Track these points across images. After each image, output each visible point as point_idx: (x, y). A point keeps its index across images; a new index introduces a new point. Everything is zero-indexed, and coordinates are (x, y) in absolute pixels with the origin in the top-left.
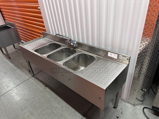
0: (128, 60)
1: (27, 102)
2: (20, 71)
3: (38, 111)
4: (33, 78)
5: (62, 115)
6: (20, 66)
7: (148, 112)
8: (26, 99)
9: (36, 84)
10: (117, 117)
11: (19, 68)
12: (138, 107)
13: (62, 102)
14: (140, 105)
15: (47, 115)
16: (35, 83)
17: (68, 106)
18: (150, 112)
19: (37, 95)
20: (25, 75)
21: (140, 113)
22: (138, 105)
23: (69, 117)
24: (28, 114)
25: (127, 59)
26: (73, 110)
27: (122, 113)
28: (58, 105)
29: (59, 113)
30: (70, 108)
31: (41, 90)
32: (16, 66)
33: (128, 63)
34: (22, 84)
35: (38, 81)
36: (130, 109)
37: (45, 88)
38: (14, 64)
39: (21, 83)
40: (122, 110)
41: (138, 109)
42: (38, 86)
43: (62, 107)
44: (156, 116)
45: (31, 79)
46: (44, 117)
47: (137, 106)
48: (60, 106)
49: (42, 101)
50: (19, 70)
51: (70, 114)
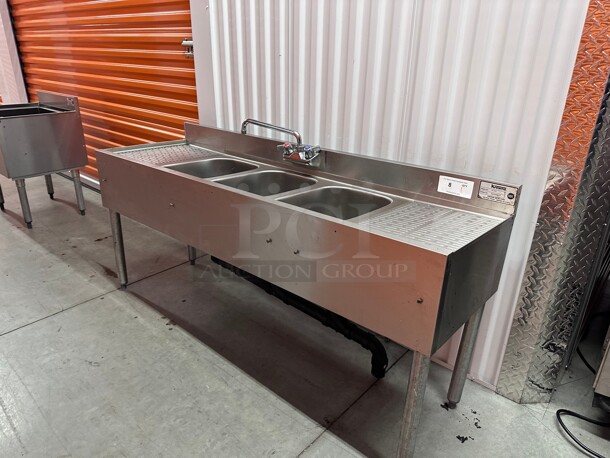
0: (514, 200)
1: (93, 368)
2: (71, 269)
3: (139, 400)
4: (121, 293)
5: (237, 419)
6: (69, 252)
7: (577, 428)
8: (90, 359)
9: (134, 314)
10: (459, 437)
11: (63, 257)
12: (538, 409)
13: (238, 377)
14: (546, 405)
15: (178, 417)
16: (130, 311)
17: (263, 390)
18: (583, 428)
19: (136, 349)
20: (90, 281)
21: (547, 431)
22: (535, 403)
23: (269, 430)
24: (93, 409)
25: (511, 196)
26: (284, 406)
27: (476, 424)
28: (223, 387)
29: (226, 412)
30: (273, 397)
31: (155, 333)
32: (52, 252)
33: (510, 210)
34: (74, 309)
35: (140, 305)
36: (505, 415)
37: (171, 329)
38: (44, 247)
39: (70, 305)
40: (476, 416)
41: (538, 416)
42: (141, 320)
43: (239, 393)
44: (606, 441)
45: (111, 296)
46: (165, 424)
47: (532, 407)
48: (229, 391)
49: (157, 371)
50: (65, 265)
51: (271, 420)
